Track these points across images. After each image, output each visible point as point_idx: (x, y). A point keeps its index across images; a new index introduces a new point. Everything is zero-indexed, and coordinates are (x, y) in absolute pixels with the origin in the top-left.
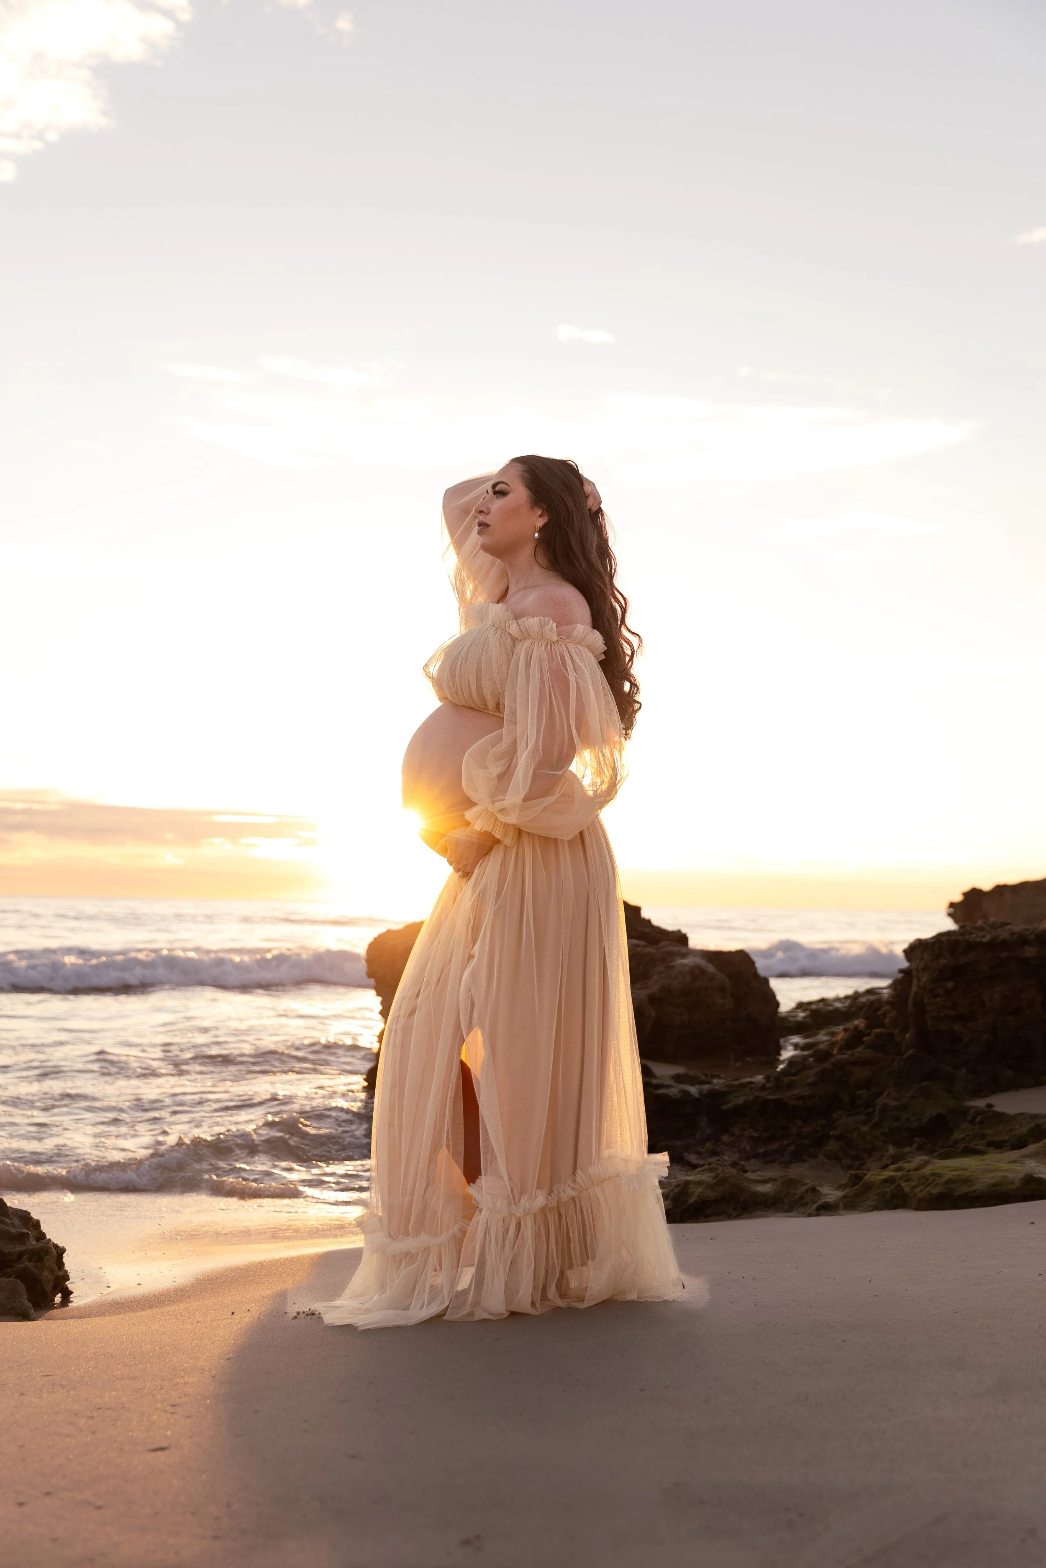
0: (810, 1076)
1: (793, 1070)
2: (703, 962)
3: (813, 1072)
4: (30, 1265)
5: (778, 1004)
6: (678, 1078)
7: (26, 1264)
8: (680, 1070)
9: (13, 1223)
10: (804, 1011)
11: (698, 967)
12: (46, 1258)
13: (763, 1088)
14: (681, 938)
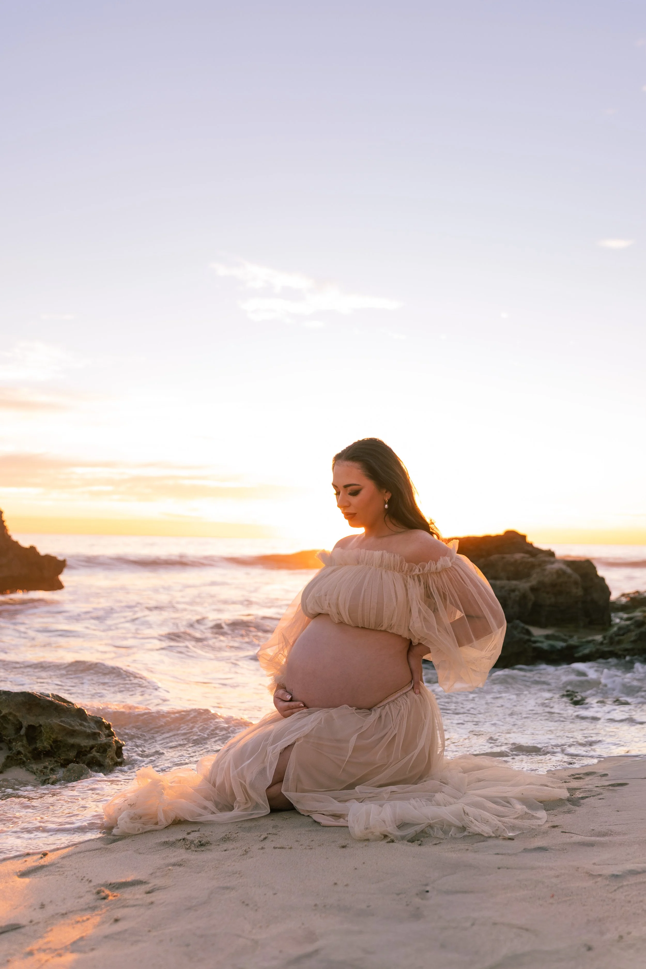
0: (632, 636)
1: (621, 632)
2: (564, 567)
3: (633, 634)
4: (97, 755)
5: (609, 594)
6: (548, 637)
7: (94, 753)
8: (548, 632)
9: (90, 725)
10: (626, 598)
11: (561, 570)
12: (109, 750)
13: (602, 643)
14: (551, 554)
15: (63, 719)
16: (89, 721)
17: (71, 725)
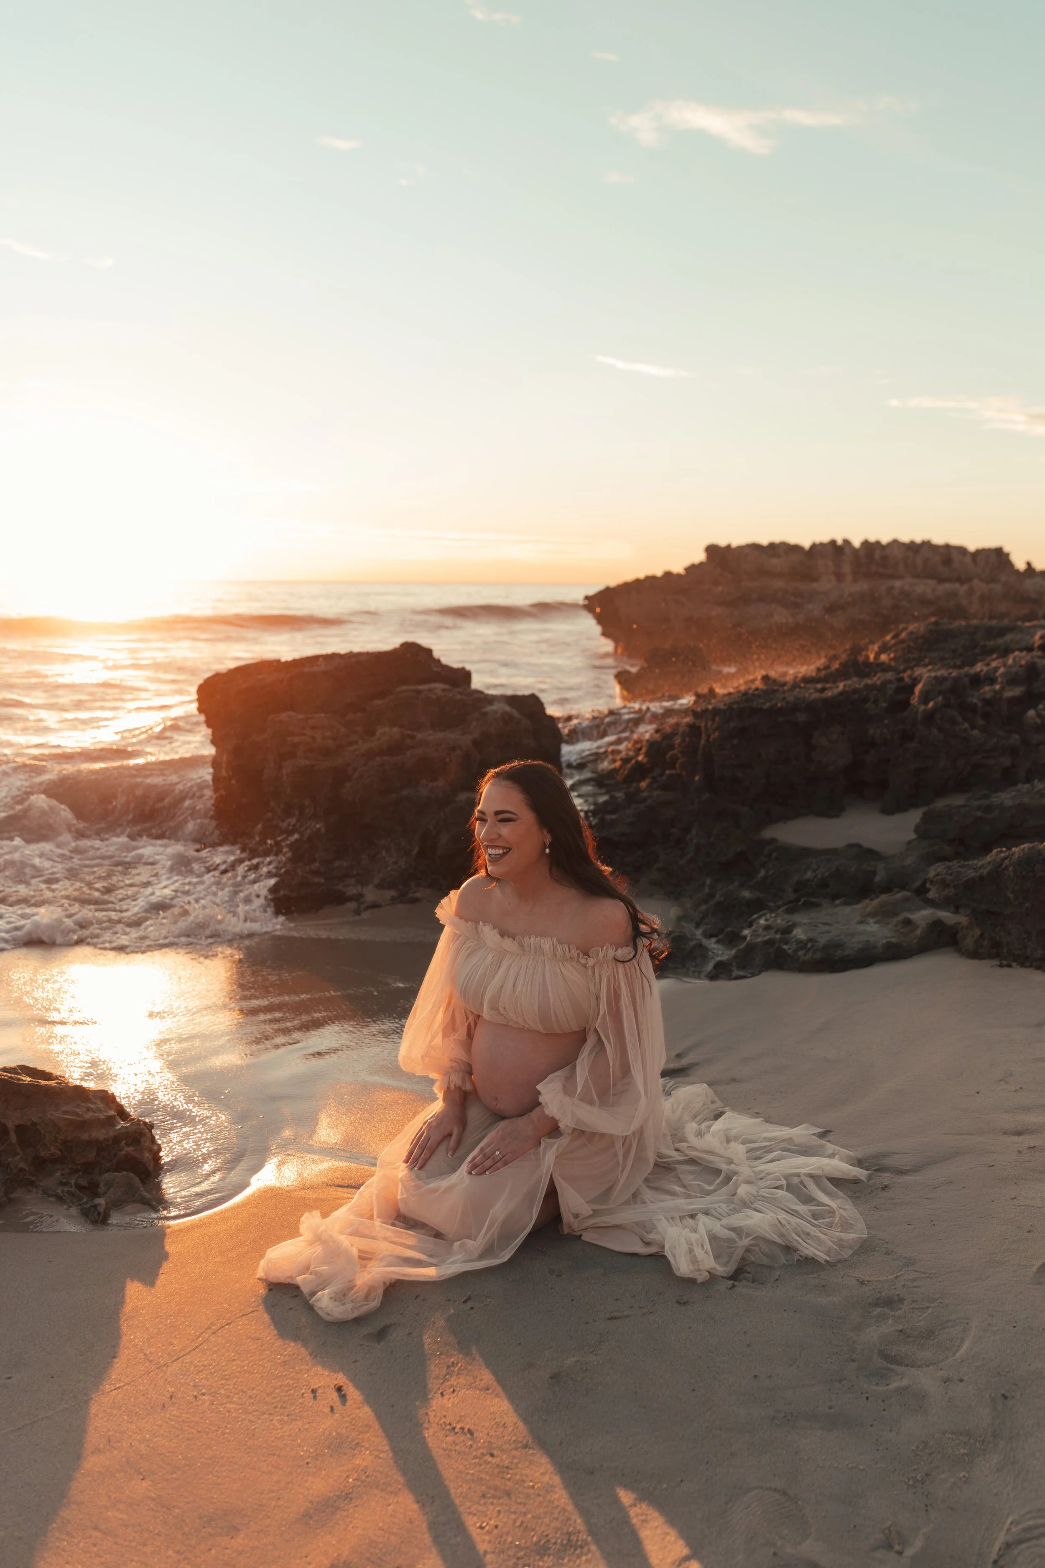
7: (125, 1149)
9: (98, 1107)
15: (64, 1108)
16: (94, 1101)
17: (78, 1115)
